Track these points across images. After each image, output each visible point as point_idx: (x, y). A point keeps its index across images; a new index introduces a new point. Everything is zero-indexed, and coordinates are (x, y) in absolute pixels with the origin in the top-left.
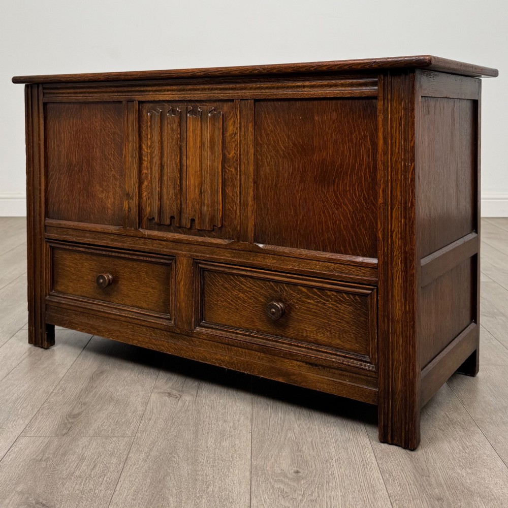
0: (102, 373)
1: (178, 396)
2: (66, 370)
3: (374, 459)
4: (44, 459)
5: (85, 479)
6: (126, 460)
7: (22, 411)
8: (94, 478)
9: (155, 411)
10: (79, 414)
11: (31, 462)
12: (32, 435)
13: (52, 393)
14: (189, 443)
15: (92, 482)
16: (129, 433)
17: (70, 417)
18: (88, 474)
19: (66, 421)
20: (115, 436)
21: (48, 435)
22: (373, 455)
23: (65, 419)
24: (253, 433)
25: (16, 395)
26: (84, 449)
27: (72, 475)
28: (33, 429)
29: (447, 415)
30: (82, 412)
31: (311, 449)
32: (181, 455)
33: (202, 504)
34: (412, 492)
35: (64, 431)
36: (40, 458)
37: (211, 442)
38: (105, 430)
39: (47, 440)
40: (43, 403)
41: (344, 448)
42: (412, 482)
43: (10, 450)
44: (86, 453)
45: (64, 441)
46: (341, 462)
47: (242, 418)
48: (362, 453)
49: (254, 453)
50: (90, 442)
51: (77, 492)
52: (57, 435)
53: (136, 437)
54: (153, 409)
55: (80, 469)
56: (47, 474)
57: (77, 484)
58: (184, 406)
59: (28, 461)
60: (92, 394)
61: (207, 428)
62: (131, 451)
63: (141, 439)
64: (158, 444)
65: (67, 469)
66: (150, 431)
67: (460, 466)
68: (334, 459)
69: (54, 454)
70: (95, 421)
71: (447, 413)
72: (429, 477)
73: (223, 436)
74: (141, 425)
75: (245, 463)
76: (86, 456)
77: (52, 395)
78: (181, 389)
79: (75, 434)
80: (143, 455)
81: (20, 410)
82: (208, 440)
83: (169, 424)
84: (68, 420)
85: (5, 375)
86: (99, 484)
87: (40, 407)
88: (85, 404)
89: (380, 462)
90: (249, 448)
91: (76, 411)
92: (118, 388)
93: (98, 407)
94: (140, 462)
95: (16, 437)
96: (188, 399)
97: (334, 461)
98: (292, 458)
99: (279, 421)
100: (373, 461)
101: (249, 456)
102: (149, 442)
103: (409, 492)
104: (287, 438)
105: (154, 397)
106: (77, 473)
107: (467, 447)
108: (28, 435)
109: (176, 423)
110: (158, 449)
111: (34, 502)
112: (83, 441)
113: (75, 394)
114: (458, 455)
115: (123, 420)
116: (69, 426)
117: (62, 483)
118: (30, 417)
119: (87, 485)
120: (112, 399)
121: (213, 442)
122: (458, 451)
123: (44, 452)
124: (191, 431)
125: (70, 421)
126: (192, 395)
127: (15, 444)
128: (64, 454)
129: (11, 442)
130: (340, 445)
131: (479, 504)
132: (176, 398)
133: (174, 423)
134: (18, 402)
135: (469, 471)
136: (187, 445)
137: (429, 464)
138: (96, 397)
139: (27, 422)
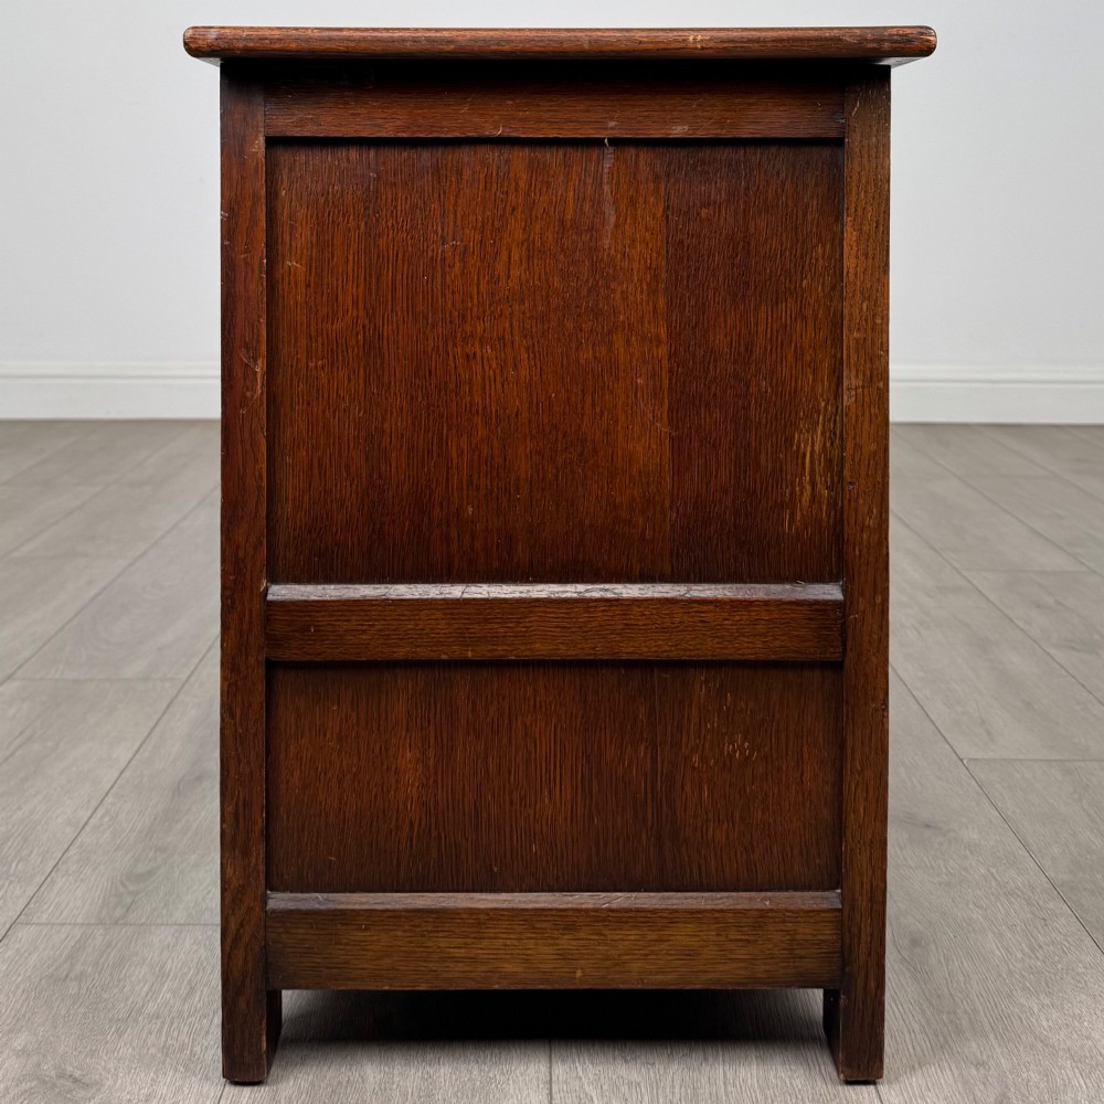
4: (72, 975)
5: (168, 1020)
7: (20, 866)
8: (190, 1020)
10: (150, 873)
11: (43, 982)
12: (44, 919)
15: (186, 1028)
18: (175, 1009)
19: (121, 889)
23: (118, 884)
27: (140, 1012)
28: (45, 907)
29: (992, 874)
33: (439, 1077)
34: (918, 1048)
35: (118, 912)
36: (64, 974)
39: (78, 933)
40: (66, 847)
42: (916, 1026)
51: (153, 1051)
52: (101, 923)
55: (156, 999)
56: (82, 1010)
57: (150, 1033)
60: (179, 826)
65: (127, 999)
67: (1024, 988)
70: (188, 889)
71: (993, 871)
72: (955, 1013)
81: (14, 865)
86: (203, 1033)
87: (59, 856)
93: (193, 857)
95: (7, 926)
103: (911, 1050)
106: (151, 1008)
107: (1040, 947)
111: (53, 1073)
114: (1019, 965)
116: (129, 900)
117: (117, 1031)
119: (176, 1033)
122: (1019, 955)
125: (131, 888)
131: (1071, 1074)
134: (9, 844)
135: (1047, 1001)
137: (955, 984)
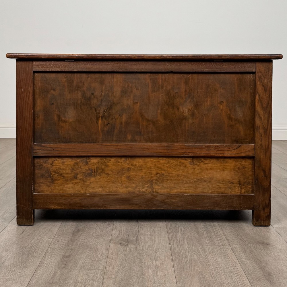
0: (79, 231)
1: (126, 245)
2: (57, 229)
3: (249, 283)
6: (103, 283)
9: (114, 254)
13: (51, 243)
14: (138, 273)
16: (101, 267)
17: (64, 257)
20: (94, 269)
21: (53, 268)
22: (247, 280)
24: (175, 267)
25: (30, 244)
26: (76, 277)
30: (71, 254)
31: (210, 277)
32: (135, 281)
37: (151, 273)
38: (87, 265)
41: (229, 276)
43: (33, 277)
44: (78, 279)
45: (64, 271)
46: (230, 285)
47: (167, 259)
48: (241, 279)
49: (177, 279)
50: (79, 273)
53: (106, 269)
54: (113, 253)
58: (130, 251)
59: (45, 284)
61: (147, 265)
62: (105, 278)
63: (109, 271)
64: (120, 274)
66: (114, 266)
68: (225, 283)
69: (59, 280)
73: (158, 269)
74: (107, 262)
75: (173, 285)
76: (79, 281)
77: (52, 244)
78: (127, 241)
79: (70, 268)
80: (112, 281)
82: (148, 271)
83: (124, 262)
84: (64, 259)
85: (22, 232)
88: (72, 249)
89: (252, 285)
90: (174, 276)
91: (67, 254)
92: (90, 240)
94: (111, 284)
96: (132, 247)
97: (226, 284)
98: (200, 282)
99: (188, 260)
100: (249, 284)
101: (175, 281)
102: (114, 273)
104: (195, 270)
105: (112, 245)
108: (42, 268)
109: (128, 261)
110: (120, 277)
112: (75, 272)
113: (65, 244)
115: (96, 259)
118: (41, 257)
120: (87, 247)
121: (152, 272)
123: (53, 278)
124: (138, 266)
126: (134, 244)
127: (35, 273)
128: (66, 279)
129: (33, 272)
130: (227, 274)
132: (125, 246)
133: (127, 261)
136: (137, 274)
138: (78, 245)
139: (40, 260)
